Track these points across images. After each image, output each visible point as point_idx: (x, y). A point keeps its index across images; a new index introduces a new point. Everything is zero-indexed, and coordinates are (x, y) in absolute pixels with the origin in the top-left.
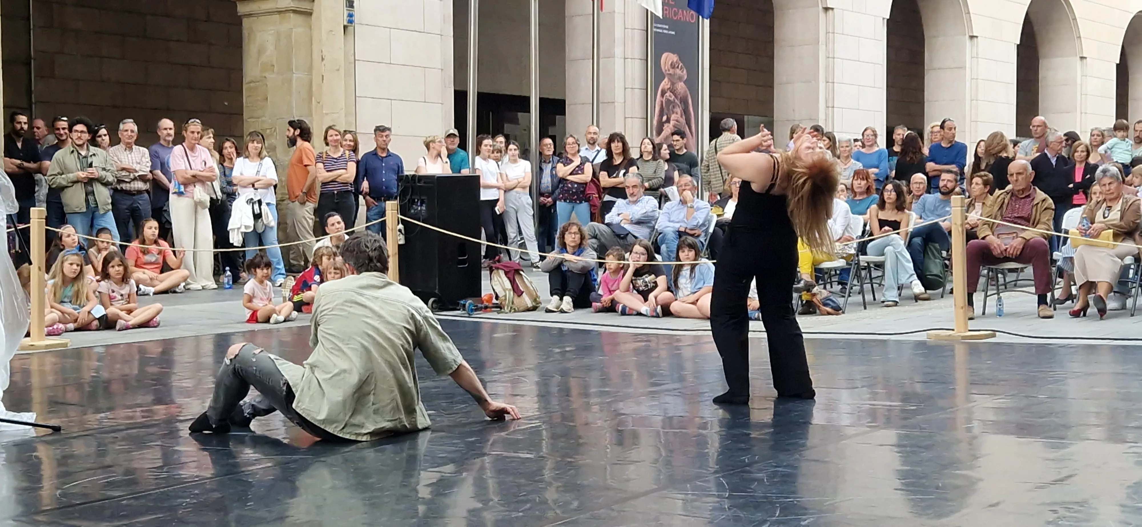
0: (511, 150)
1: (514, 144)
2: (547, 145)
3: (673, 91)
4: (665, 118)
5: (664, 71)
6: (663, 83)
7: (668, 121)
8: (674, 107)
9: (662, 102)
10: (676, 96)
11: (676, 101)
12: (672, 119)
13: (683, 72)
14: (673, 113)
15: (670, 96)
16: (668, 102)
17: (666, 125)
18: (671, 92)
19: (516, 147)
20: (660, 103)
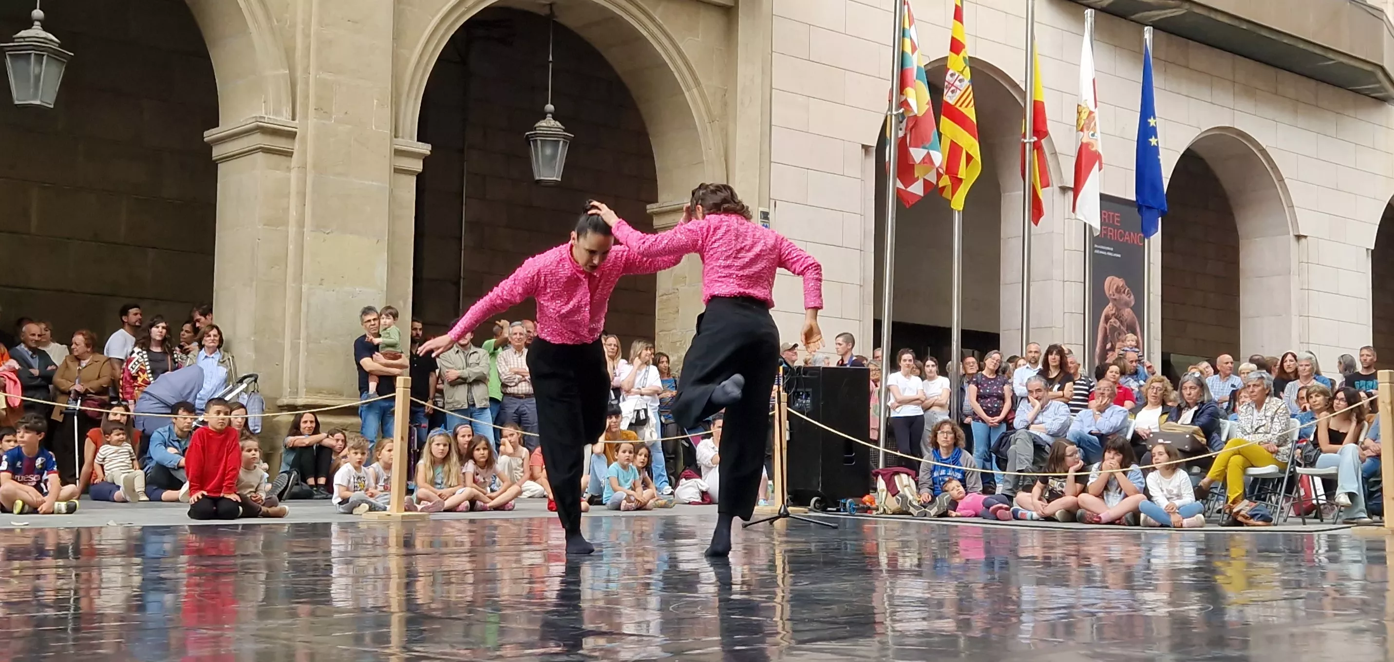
0: (928, 366)
1: (932, 360)
2: (969, 363)
3: (1118, 317)
4: (1109, 346)
5: (1108, 295)
6: (1108, 307)
7: (1113, 349)
8: (1119, 334)
9: (1106, 329)
10: (1121, 322)
11: (1122, 327)
12: (1117, 347)
13: (1129, 297)
14: (1119, 340)
15: (1115, 322)
16: (1113, 329)
17: (1110, 353)
18: (1116, 318)
19: (933, 363)
20: (1103, 329)
